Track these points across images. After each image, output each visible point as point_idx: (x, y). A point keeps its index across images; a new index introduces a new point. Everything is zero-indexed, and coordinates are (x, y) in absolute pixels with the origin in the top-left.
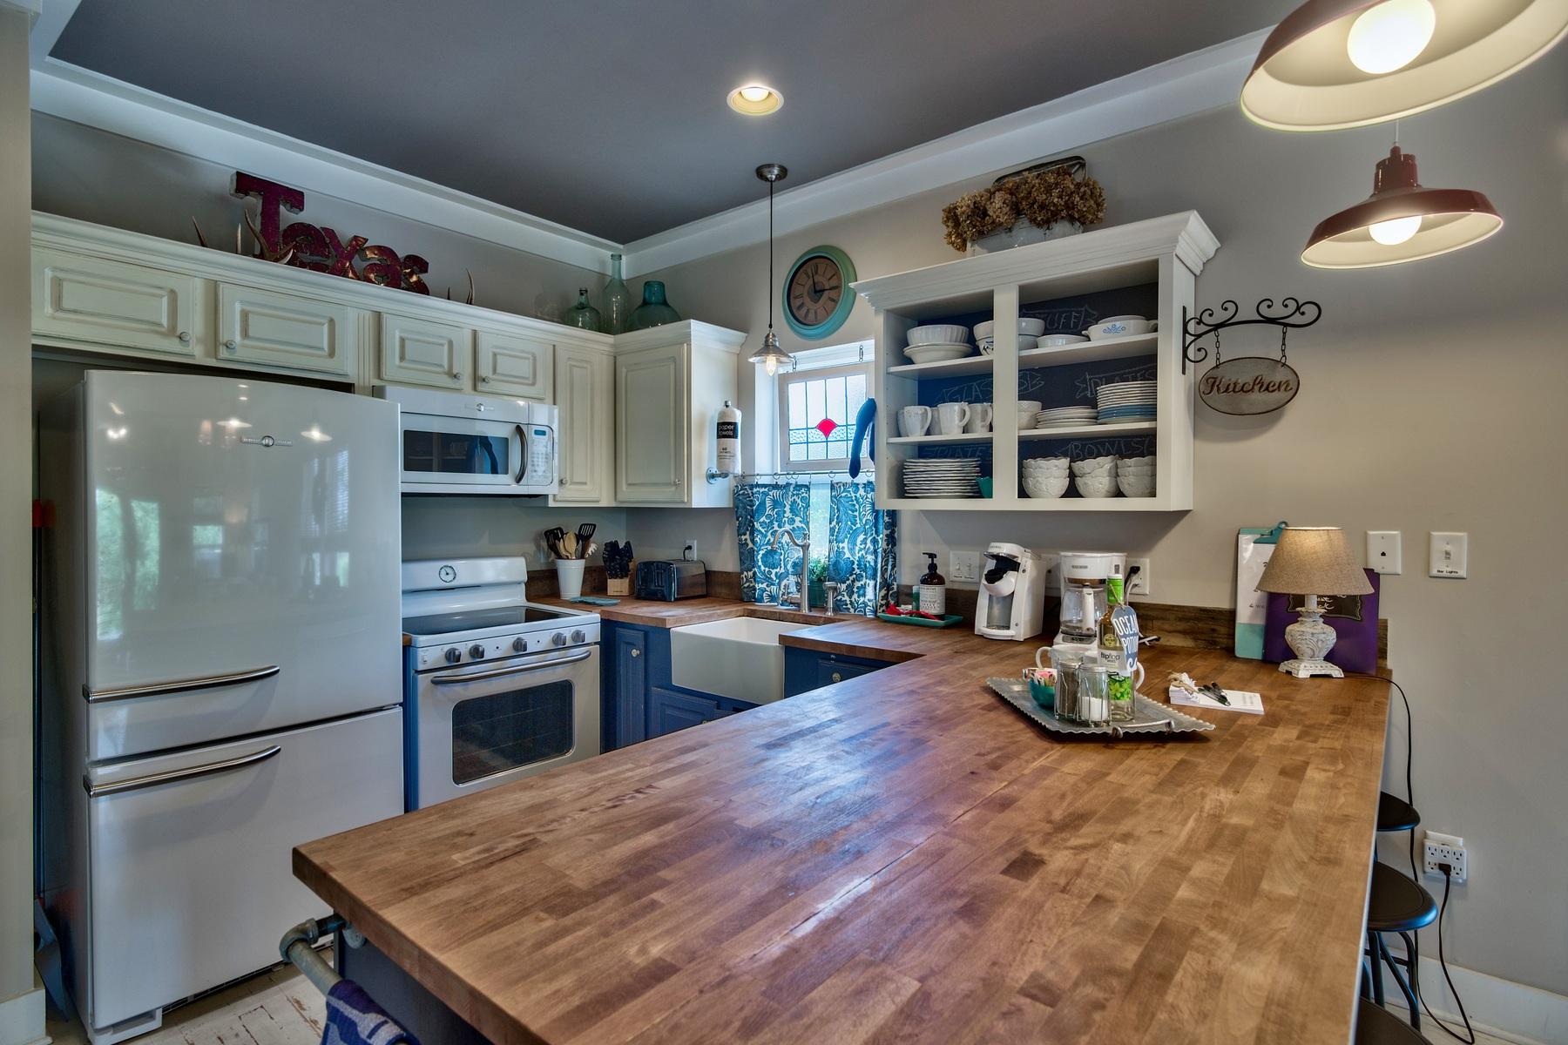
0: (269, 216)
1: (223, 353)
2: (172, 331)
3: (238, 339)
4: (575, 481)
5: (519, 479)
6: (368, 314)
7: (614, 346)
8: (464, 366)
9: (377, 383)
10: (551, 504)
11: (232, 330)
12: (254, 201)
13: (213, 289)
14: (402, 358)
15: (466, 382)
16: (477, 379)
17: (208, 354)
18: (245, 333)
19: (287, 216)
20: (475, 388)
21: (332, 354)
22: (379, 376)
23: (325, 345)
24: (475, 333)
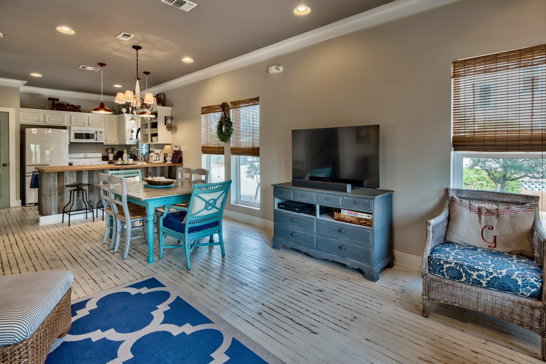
0: (53, 103)
1: (46, 123)
2: (39, 121)
3: (48, 121)
4: (109, 140)
5: (96, 140)
6: (69, 116)
7: (118, 116)
8: (86, 123)
9: (70, 126)
10: (104, 144)
11: (47, 120)
12: (51, 101)
13: (44, 115)
14: (75, 122)
15: (87, 125)
16: (89, 124)
17: (44, 124)
18: (49, 120)
19: (56, 102)
20: (89, 125)
21: (63, 122)
22: (71, 125)
23: (62, 121)
24: (88, 117)
